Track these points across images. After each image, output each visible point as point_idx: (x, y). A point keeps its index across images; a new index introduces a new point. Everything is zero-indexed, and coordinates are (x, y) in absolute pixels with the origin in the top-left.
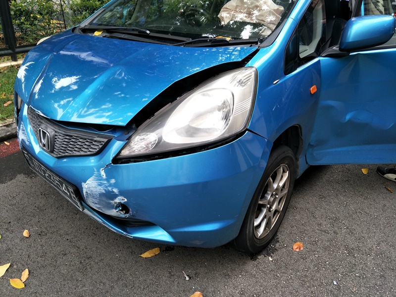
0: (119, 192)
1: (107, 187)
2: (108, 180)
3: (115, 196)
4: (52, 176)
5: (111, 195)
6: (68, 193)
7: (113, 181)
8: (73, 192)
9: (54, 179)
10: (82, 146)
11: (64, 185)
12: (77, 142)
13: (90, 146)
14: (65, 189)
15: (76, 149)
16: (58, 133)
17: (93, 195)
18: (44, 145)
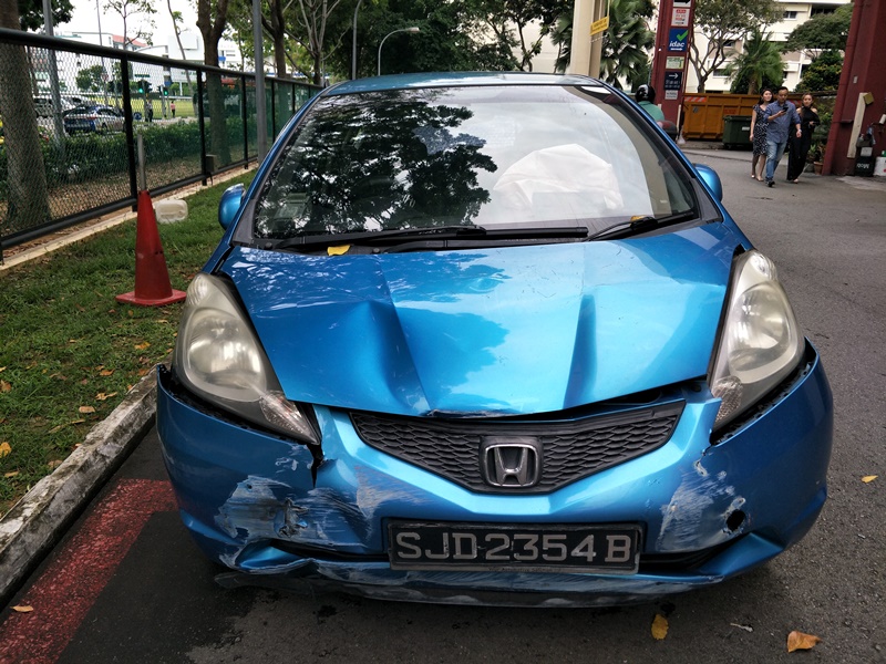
0: (735, 490)
1: (714, 491)
2: (713, 477)
3: (729, 500)
4: (535, 538)
5: (721, 503)
6: (591, 554)
7: (723, 475)
8: (627, 539)
9: (539, 544)
10: (624, 441)
11: (590, 539)
12: (607, 440)
13: (644, 434)
14: (585, 549)
15: (610, 453)
16: (555, 437)
17: (688, 521)
18: (511, 478)
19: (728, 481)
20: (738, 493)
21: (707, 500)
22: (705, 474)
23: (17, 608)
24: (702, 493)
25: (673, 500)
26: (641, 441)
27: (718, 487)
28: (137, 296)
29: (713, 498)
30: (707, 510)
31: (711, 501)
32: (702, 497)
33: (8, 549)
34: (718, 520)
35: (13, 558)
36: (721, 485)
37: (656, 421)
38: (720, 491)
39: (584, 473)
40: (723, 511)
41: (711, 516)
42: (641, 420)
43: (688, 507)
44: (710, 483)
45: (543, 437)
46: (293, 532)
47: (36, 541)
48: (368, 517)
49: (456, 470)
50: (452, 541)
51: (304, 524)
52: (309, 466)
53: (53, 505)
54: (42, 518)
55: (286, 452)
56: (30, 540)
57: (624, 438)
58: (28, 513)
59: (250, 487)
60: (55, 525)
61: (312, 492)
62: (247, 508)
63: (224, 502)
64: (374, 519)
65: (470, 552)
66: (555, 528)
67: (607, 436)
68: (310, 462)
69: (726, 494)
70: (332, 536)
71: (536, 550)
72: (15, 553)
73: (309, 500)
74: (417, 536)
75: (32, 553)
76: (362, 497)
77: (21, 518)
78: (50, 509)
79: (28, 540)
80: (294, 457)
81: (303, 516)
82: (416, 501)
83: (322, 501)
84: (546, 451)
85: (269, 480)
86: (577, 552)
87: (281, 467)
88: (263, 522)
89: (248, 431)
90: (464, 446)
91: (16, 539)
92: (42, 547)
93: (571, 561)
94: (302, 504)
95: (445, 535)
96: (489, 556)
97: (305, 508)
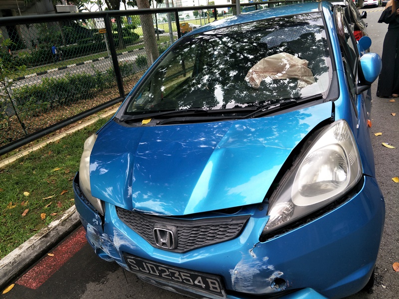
0: (275, 267)
1: (260, 266)
2: (260, 259)
3: (271, 272)
4: (177, 273)
5: (266, 273)
6: (203, 285)
7: (266, 259)
8: (215, 282)
9: (180, 276)
10: (216, 233)
11: (200, 278)
12: (208, 231)
13: (226, 231)
14: (200, 282)
15: (208, 238)
16: (182, 227)
17: (245, 279)
18: (164, 244)
19: (269, 262)
20: (277, 268)
21: (255, 271)
22: (255, 257)
23: (49, 254)
24: (253, 267)
25: (236, 267)
26: (224, 234)
27: (263, 265)
29: (259, 270)
30: (255, 276)
31: (258, 272)
32: (252, 269)
33: (50, 232)
34: (266, 281)
35: (51, 236)
36: (264, 264)
37: (231, 225)
38: (264, 267)
39: (196, 246)
40: (268, 277)
41: (259, 279)
42: (224, 223)
43: (244, 273)
44: (258, 262)
45: (177, 227)
47: (63, 229)
48: (118, 250)
50: (147, 266)
52: (101, 224)
53: (74, 215)
54: (67, 220)
55: (94, 217)
56: (61, 229)
57: (216, 231)
58: (63, 218)
59: (90, 228)
60: (74, 223)
61: (103, 235)
62: (91, 235)
63: (87, 231)
64: (120, 251)
65: (155, 272)
66: (183, 270)
67: (208, 230)
68: (101, 222)
69: (268, 269)
72: (52, 234)
74: (134, 262)
75: (61, 233)
76: (115, 241)
77: (60, 220)
78: (72, 217)
79: (59, 229)
80: (96, 219)
81: (102, 243)
82: (132, 247)
83: (106, 239)
84: (179, 233)
85: (93, 227)
86: (197, 283)
87: (94, 222)
88: (96, 242)
90: (148, 226)
91: (54, 229)
92: (66, 231)
93: (196, 286)
94: (102, 238)
95: (144, 264)
96: (163, 276)
97: (103, 240)
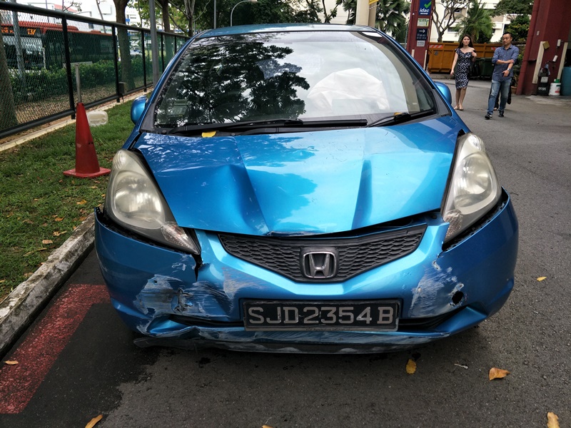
0: (457, 279)
1: (445, 279)
2: (444, 271)
3: (454, 285)
4: (334, 309)
5: (449, 286)
6: (369, 319)
7: (450, 269)
8: (391, 309)
9: (337, 313)
10: (389, 249)
11: (368, 310)
12: (378, 249)
13: (402, 245)
14: (365, 316)
15: (380, 257)
16: (346, 247)
17: (428, 297)
18: (319, 272)
19: (452, 274)
20: (459, 280)
21: (440, 285)
22: (439, 269)
23: (7, 362)
24: (437, 281)
25: (419, 284)
26: (400, 249)
27: (447, 277)
28: (76, 172)
29: (444, 283)
30: (440, 291)
31: (443, 286)
32: (437, 283)
34: (447, 297)
35: (4, 332)
36: (449, 275)
37: (409, 237)
38: (448, 279)
39: (364, 269)
40: (450, 291)
41: (442, 295)
42: (399, 236)
43: (428, 289)
44: (442, 275)
45: (339, 247)
46: (184, 309)
47: (19, 321)
48: (231, 298)
49: (285, 268)
50: (283, 312)
51: (190, 304)
52: (193, 267)
53: (28, 299)
54: (22, 307)
55: (178, 259)
56: (15, 321)
57: (389, 247)
58: (12, 304)
59: (156, 282)
60: (30, 312)
61: (195, 284)
62: (154, 295)
63: (139, 291)
64: (234, 300)
65: (294, 319)
66: (347, 303)
67: (378, 247)
68: (194, 265)
69: (452, 281)
70: (207, 310)
71: (334, 317)
72: (5, 328)
73: (194, 289)
74: (261, 309)
75: (16, 329)
76: (227, 286)
77: (8, 307)
78: (27, 302)
79: (13, 321)
80: (183, 262)
81: (190, 299)
82: (261, 288)
83: (202, 289)
84: (341, 256)
85: (168, 277)
86: (360, 318)
87: (175, 269)
88: (164, 304)
89: (154, 247)
90: (290, 254)
91: (5, 320)
92: (22, 325)
93: (357, 323)
94: (189, 291)
95: (279, 308)
96: (306, 321)
97: (191, 294)
